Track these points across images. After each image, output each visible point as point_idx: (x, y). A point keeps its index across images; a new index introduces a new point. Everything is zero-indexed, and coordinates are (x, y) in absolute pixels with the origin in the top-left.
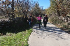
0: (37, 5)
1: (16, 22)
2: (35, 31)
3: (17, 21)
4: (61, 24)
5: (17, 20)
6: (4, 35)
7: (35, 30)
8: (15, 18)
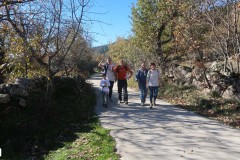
1: (23, 103)
2: (121, 135)
4: (184, 95)
7: (118, 131)
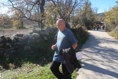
0: (88, 5)
3: (47, 36)
5: (47, 34)
6: (16, 68)
8: (45, 28)
